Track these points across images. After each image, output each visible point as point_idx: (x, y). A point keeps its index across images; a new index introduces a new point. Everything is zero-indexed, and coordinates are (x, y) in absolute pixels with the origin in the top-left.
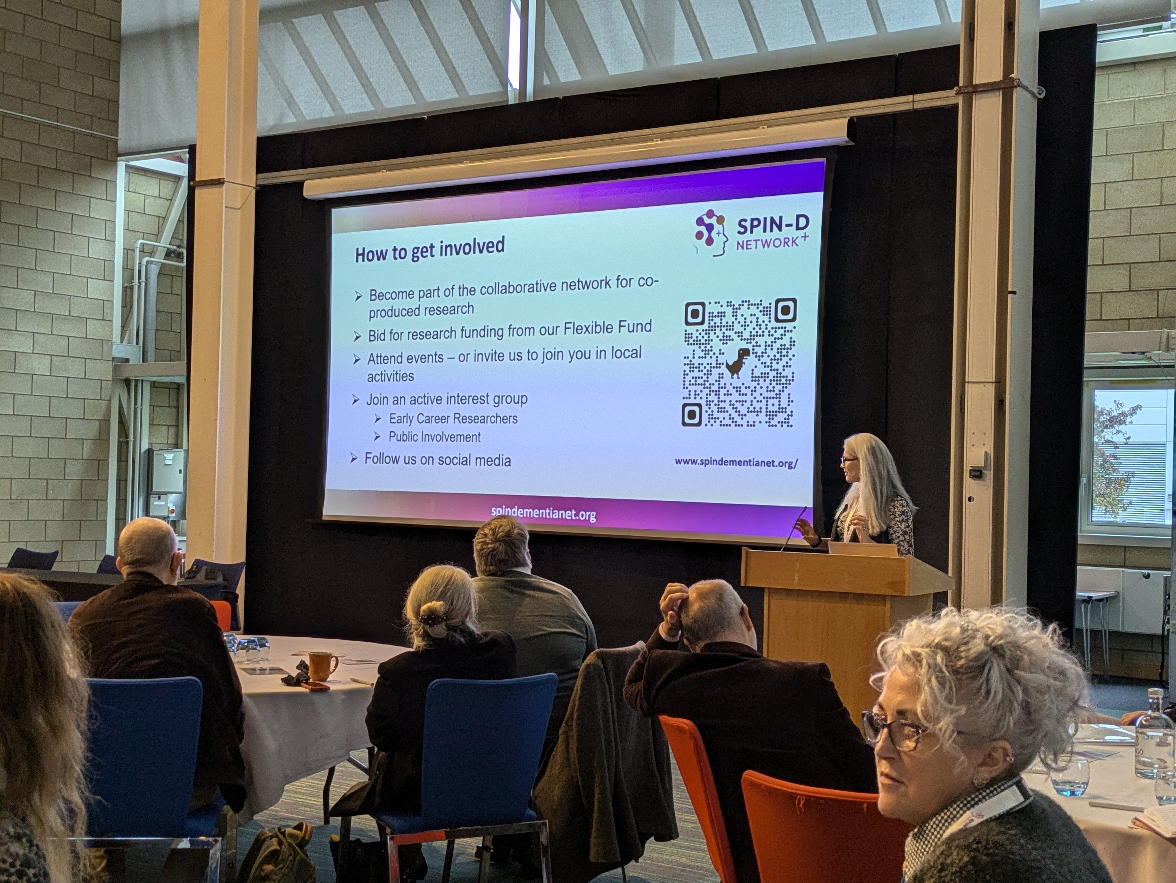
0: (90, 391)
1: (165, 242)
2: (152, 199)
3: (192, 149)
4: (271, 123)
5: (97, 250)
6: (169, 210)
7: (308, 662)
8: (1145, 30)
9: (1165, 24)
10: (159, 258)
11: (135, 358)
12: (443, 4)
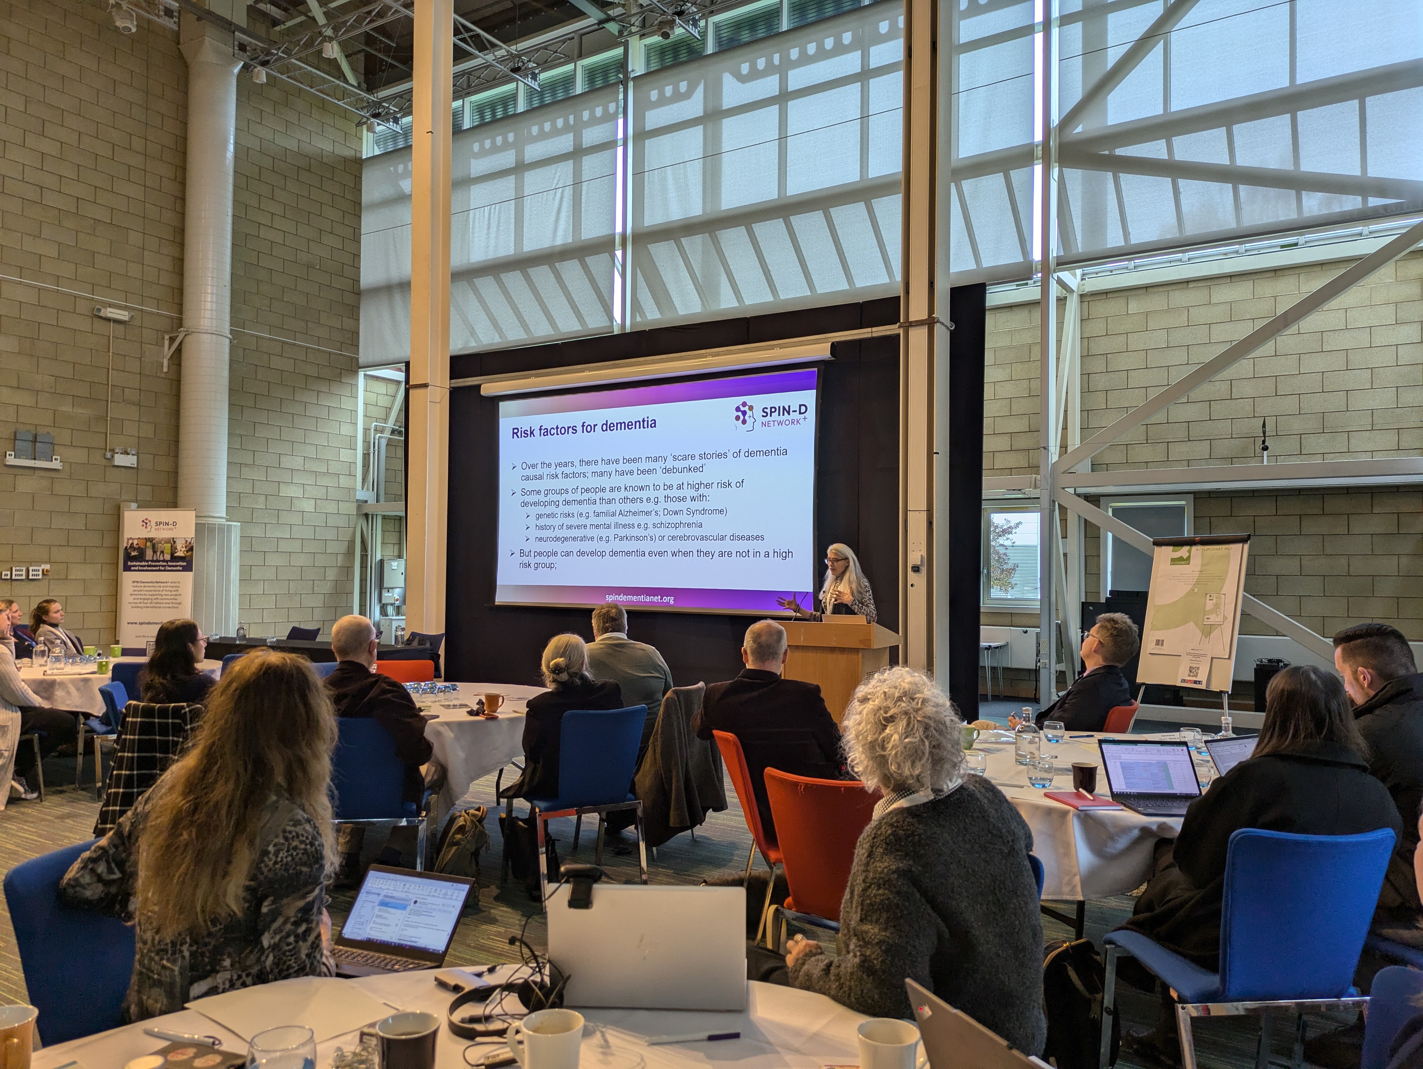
0: (342, 522)
1: (390, 424)
2: (382, 396)
3: (407, 364)
4: (460, 346)
5: (346, 430)
6: (393, 403)
7: (484, 700)
8: (1017, 285)
9: (1029, 282)
10: (387, 434)
11: (372, 500)
12: (571, 270)
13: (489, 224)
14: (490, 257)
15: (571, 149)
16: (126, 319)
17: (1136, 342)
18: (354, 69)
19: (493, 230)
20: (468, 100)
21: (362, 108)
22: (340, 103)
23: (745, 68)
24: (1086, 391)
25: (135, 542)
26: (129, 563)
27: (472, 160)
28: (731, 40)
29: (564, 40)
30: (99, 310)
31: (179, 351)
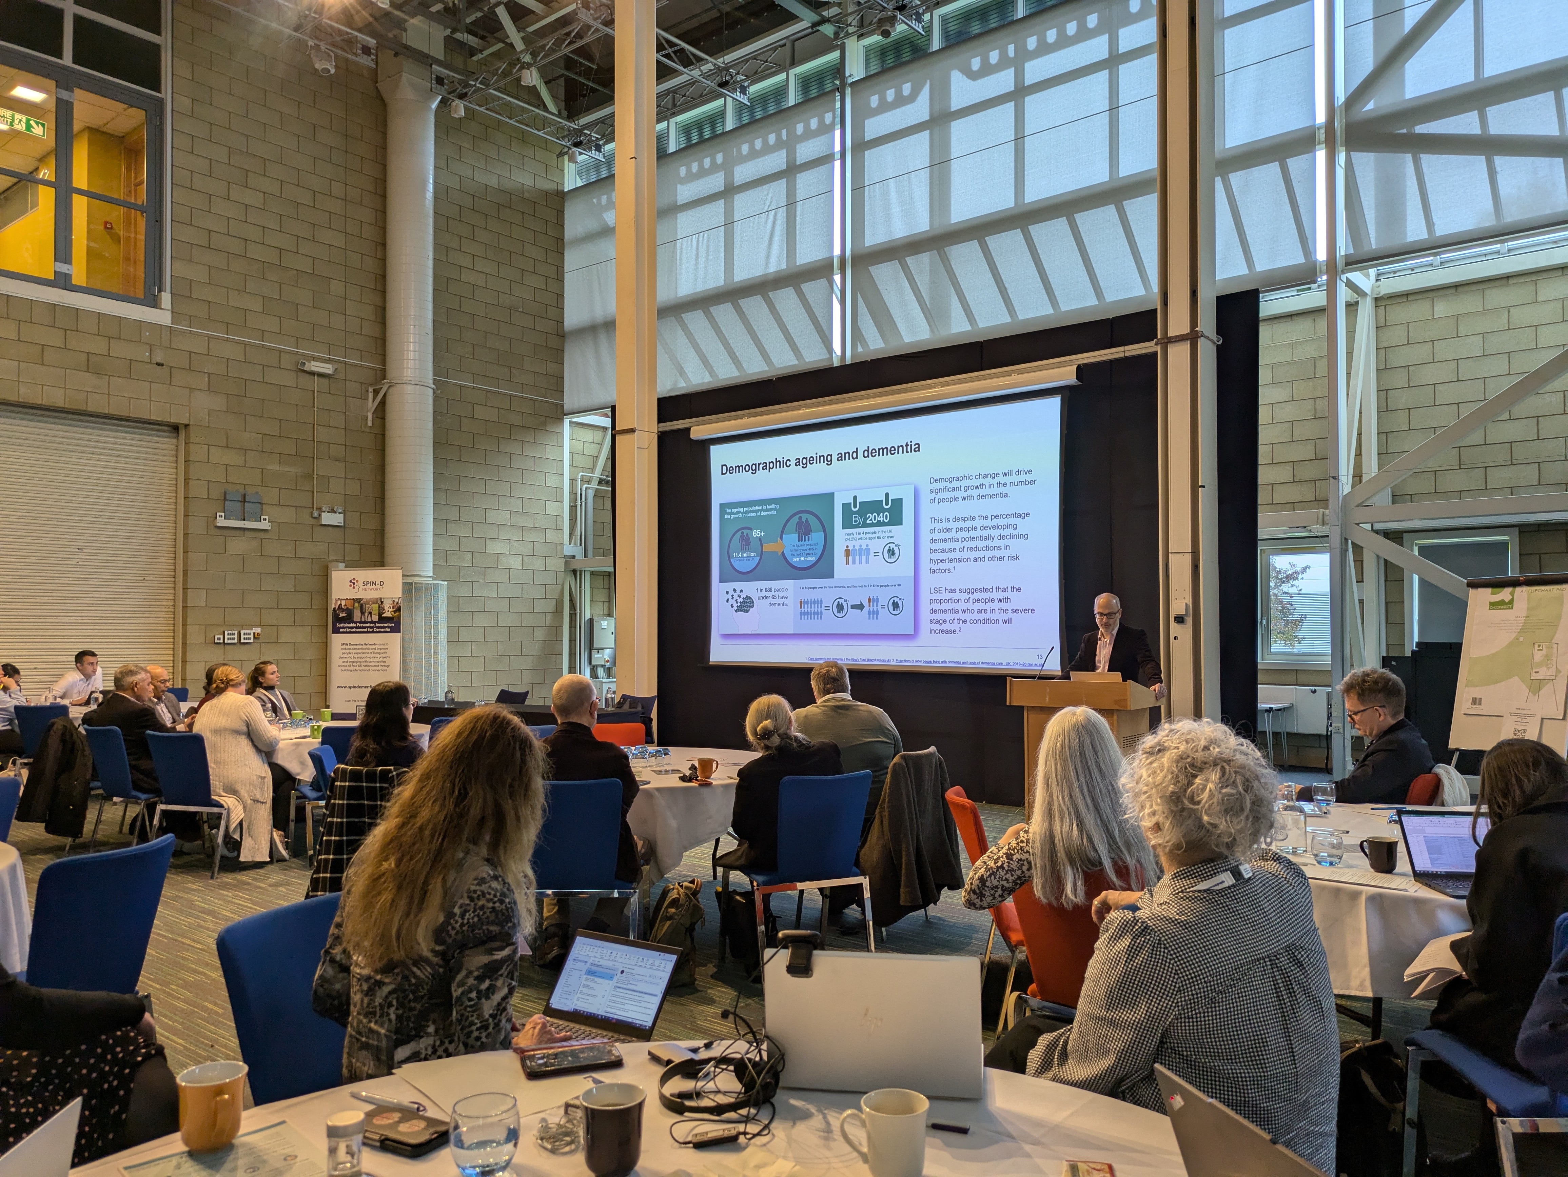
0: (549, 579)
1: (598, 474)
2: (588, 445)
3: (613, 408)
4: (669, 388)
5: (551, 481)
6: (599, 451)
7: (697, 765)
8: (1298, 291)
9: (1313, 286)
10: (594, 485)
11: (580, 555)
12: (786, 299)
13: (697, 254)
14: (698, 290)
15: (784, 167)
16: (330, 372)
17: (1444, 350)
18: (554, 97)
19: (702, 259)
20: (673, 121)
21: (563, 138)
22: (540, 133)
23: (976, 63)
24: (1384, 410)
25: (343, 603)
26: (338, 625)
27: (679, 186)
28: (959, 33)
29: (774, 48)
30: (304, 364)
31: (383, 403)
